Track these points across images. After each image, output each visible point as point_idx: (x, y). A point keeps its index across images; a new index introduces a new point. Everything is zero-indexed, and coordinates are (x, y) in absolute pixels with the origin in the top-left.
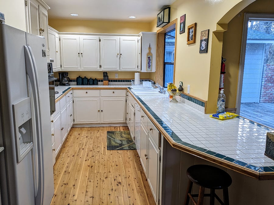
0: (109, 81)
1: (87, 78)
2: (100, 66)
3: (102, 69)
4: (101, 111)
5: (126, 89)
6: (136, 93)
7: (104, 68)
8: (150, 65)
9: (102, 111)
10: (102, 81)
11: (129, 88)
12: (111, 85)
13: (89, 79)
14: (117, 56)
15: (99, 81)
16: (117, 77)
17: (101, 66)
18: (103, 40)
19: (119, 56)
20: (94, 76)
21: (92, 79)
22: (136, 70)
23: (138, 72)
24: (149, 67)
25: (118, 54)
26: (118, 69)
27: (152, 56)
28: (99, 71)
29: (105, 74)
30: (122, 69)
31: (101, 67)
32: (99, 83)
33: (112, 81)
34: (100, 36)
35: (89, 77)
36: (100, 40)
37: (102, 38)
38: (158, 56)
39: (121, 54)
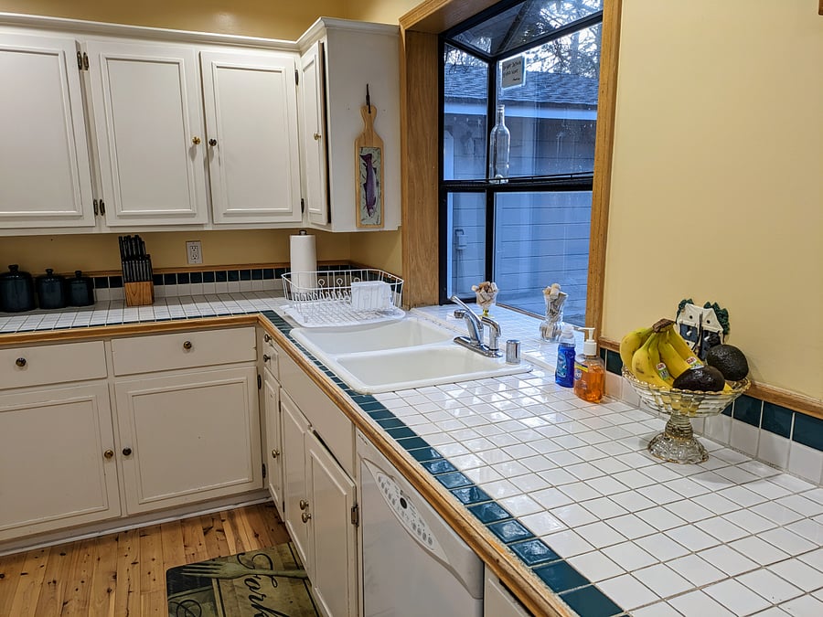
0: (157, 280)
1: (26, 276)
2: (100, 208)
3: (112, 223)
4: (119, 454)
5: (252, 321)
6: (340, 362)
7: (121, 217)
8: (376, 195)
9: (127, 452)
10: (116, 282)
11: (271, 315)
12: (166, 301)
13: (40, 279)
14: (193, 153)
15: (102, 283)
16: (196, 260)
17: (102, 205)
18: (103, 62)
19: (201, 149)
20: (68, 262)
21: (60, 278)
22: (295, 219)
23: (306, 231)
24: (370, 204)
25: (196, 142)
26: (202, 218)
27: (380, 150)
28: (95, 231)
29: (133, 247)
30: (223, 221)
31: (103, 212)
32: (102, 294)
33: (170, 279)
34: (81, 38)
35: (36, 264)
36: (83, 62)
37: (95, 47)
38: (410, 149)
39: (213, 143)
